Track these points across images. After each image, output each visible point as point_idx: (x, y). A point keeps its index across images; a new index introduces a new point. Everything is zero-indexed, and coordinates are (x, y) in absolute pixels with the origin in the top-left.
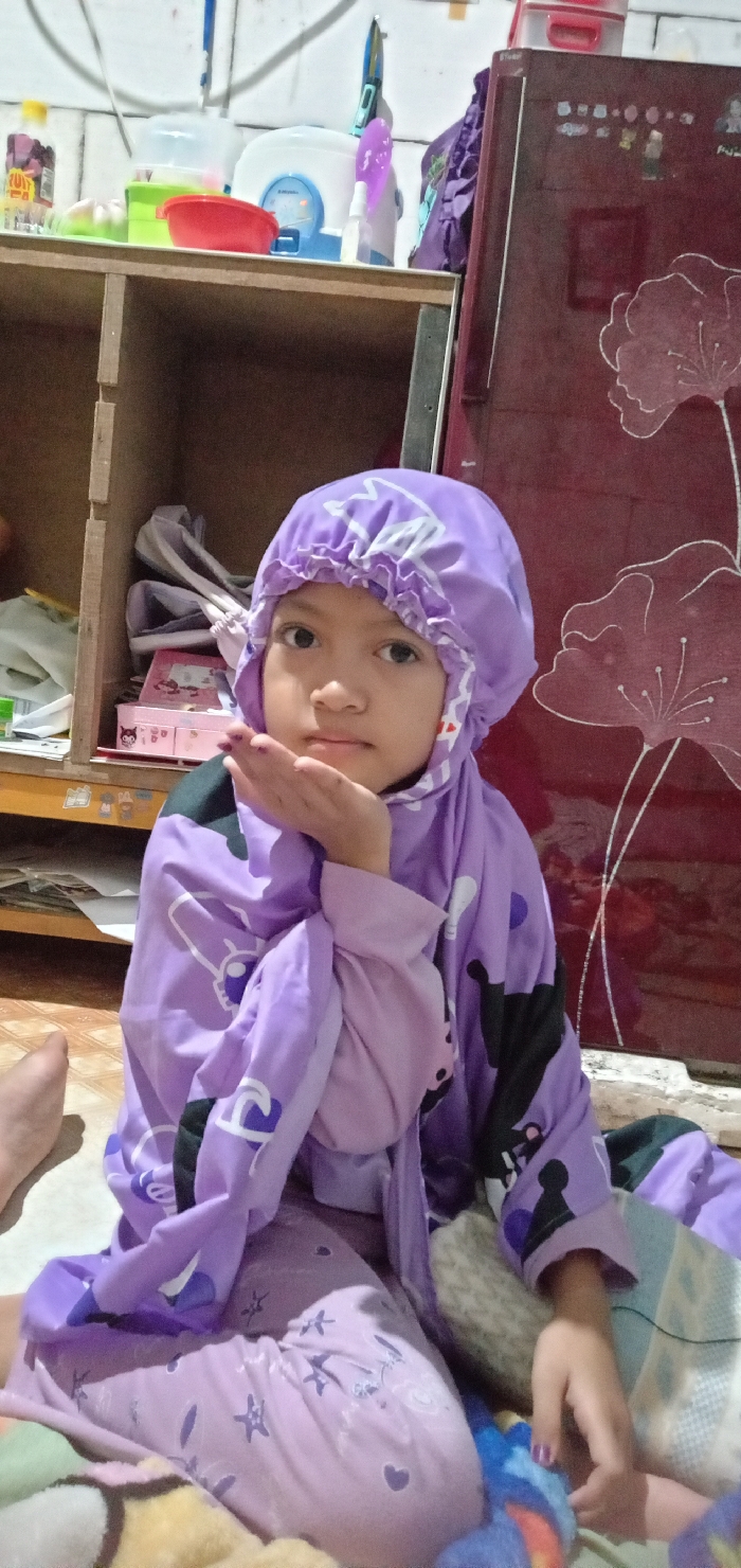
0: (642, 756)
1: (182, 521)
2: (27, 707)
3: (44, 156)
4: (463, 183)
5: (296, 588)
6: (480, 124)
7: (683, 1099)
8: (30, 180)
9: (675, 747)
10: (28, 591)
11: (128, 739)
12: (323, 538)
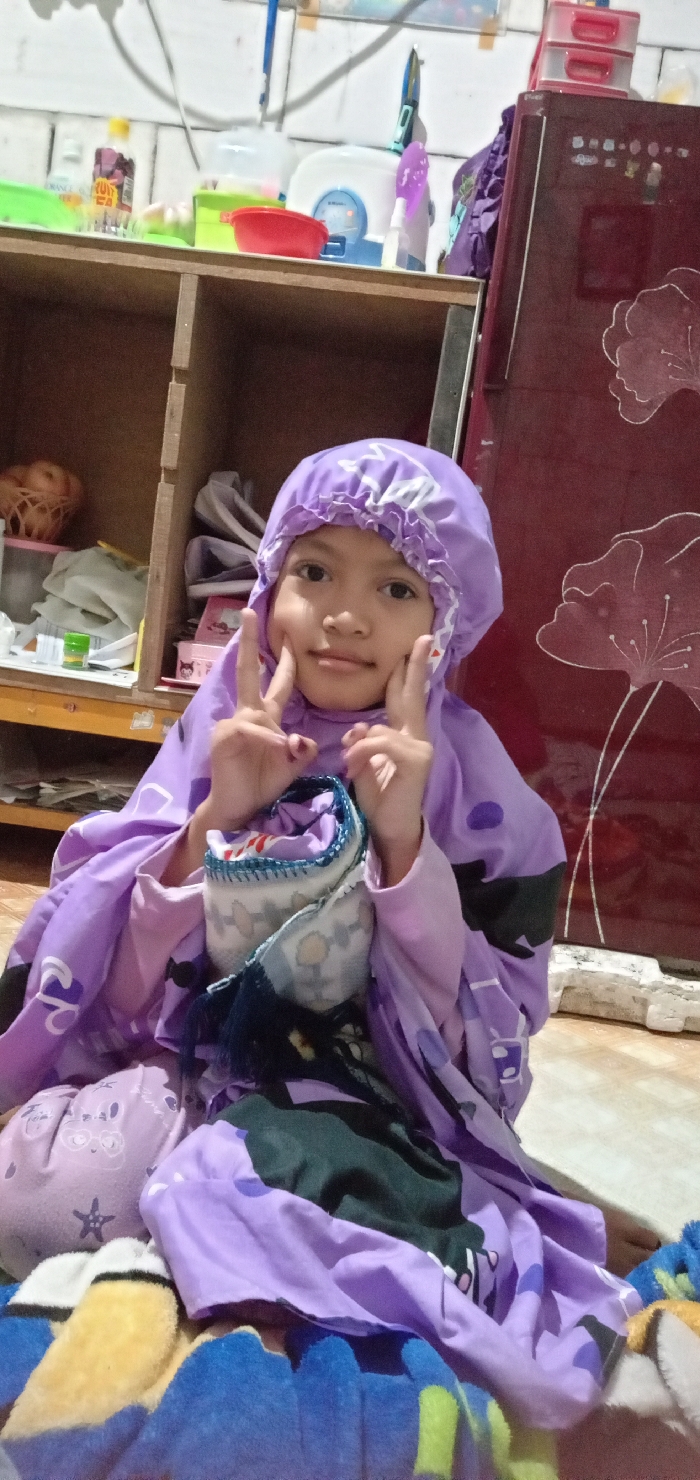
0: (628, 696)
1: (234, 485)
2: (99, 643)
3: (126, 167)
4: (490, 202)
5: (313, 529)
6: (506, 151)
7: (654, 988)
8: (114, 188)
9: (657, 689)
10: (100, 542)
11: (187, 671)
12: (341, 488)
